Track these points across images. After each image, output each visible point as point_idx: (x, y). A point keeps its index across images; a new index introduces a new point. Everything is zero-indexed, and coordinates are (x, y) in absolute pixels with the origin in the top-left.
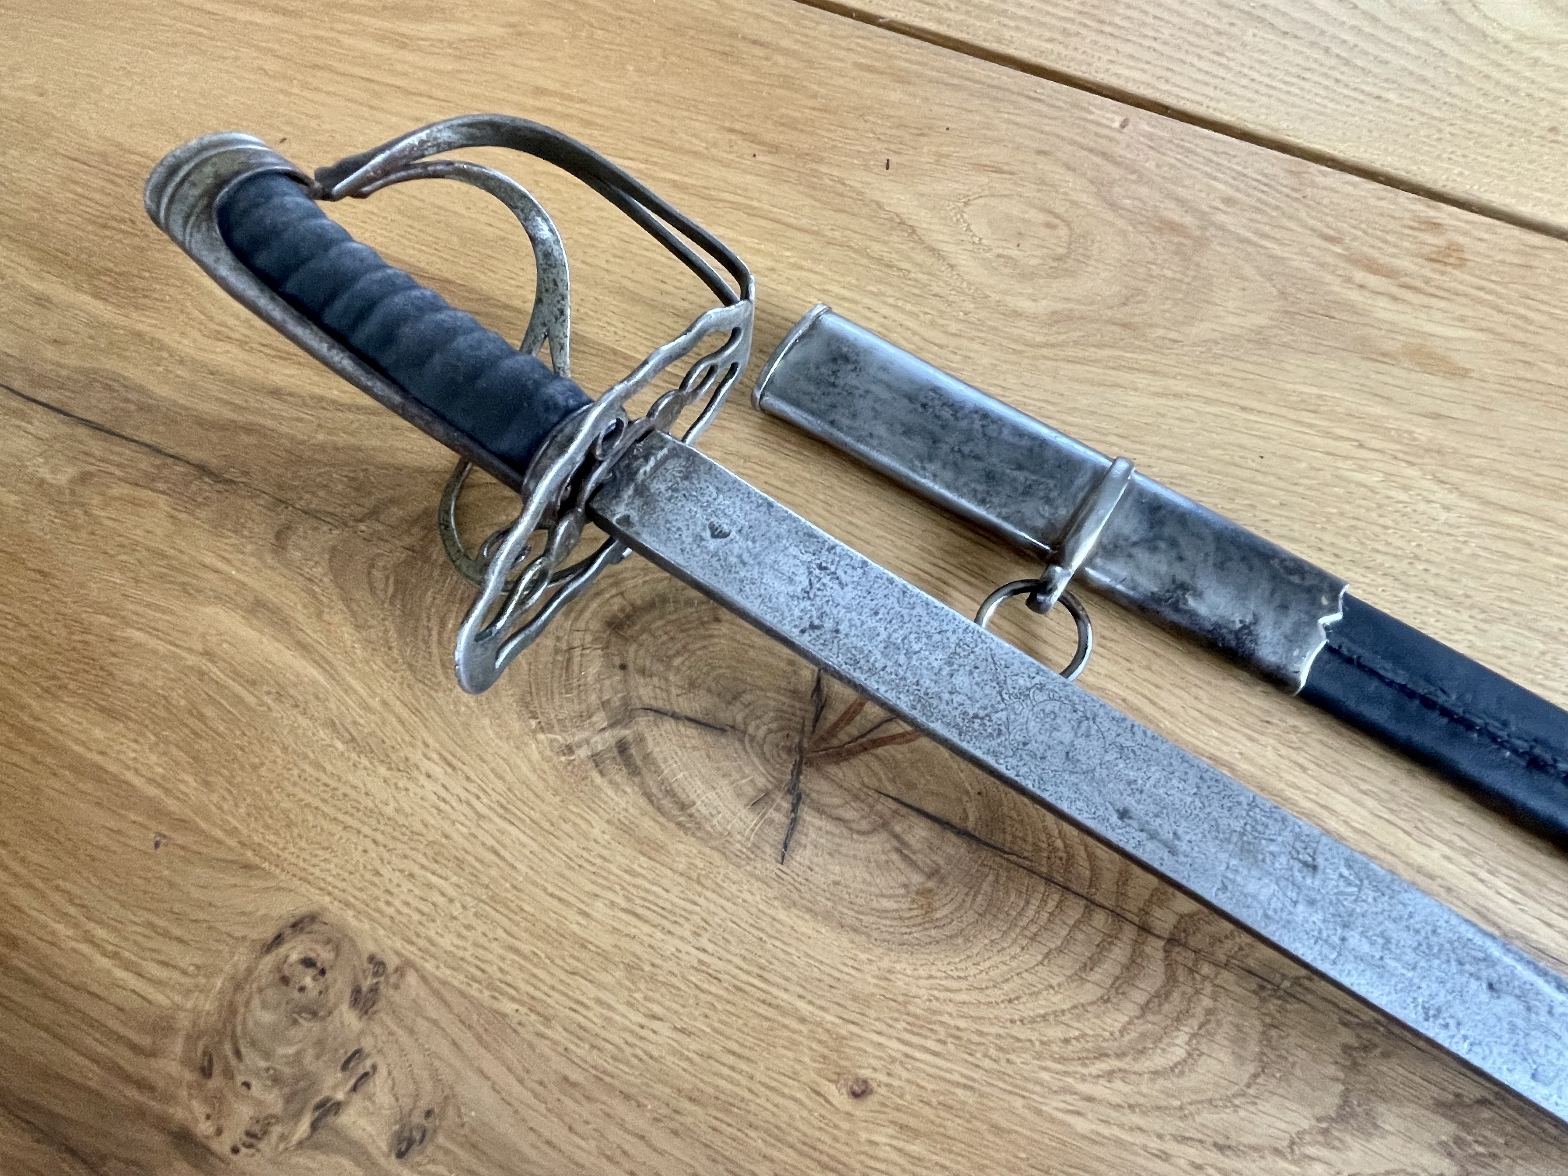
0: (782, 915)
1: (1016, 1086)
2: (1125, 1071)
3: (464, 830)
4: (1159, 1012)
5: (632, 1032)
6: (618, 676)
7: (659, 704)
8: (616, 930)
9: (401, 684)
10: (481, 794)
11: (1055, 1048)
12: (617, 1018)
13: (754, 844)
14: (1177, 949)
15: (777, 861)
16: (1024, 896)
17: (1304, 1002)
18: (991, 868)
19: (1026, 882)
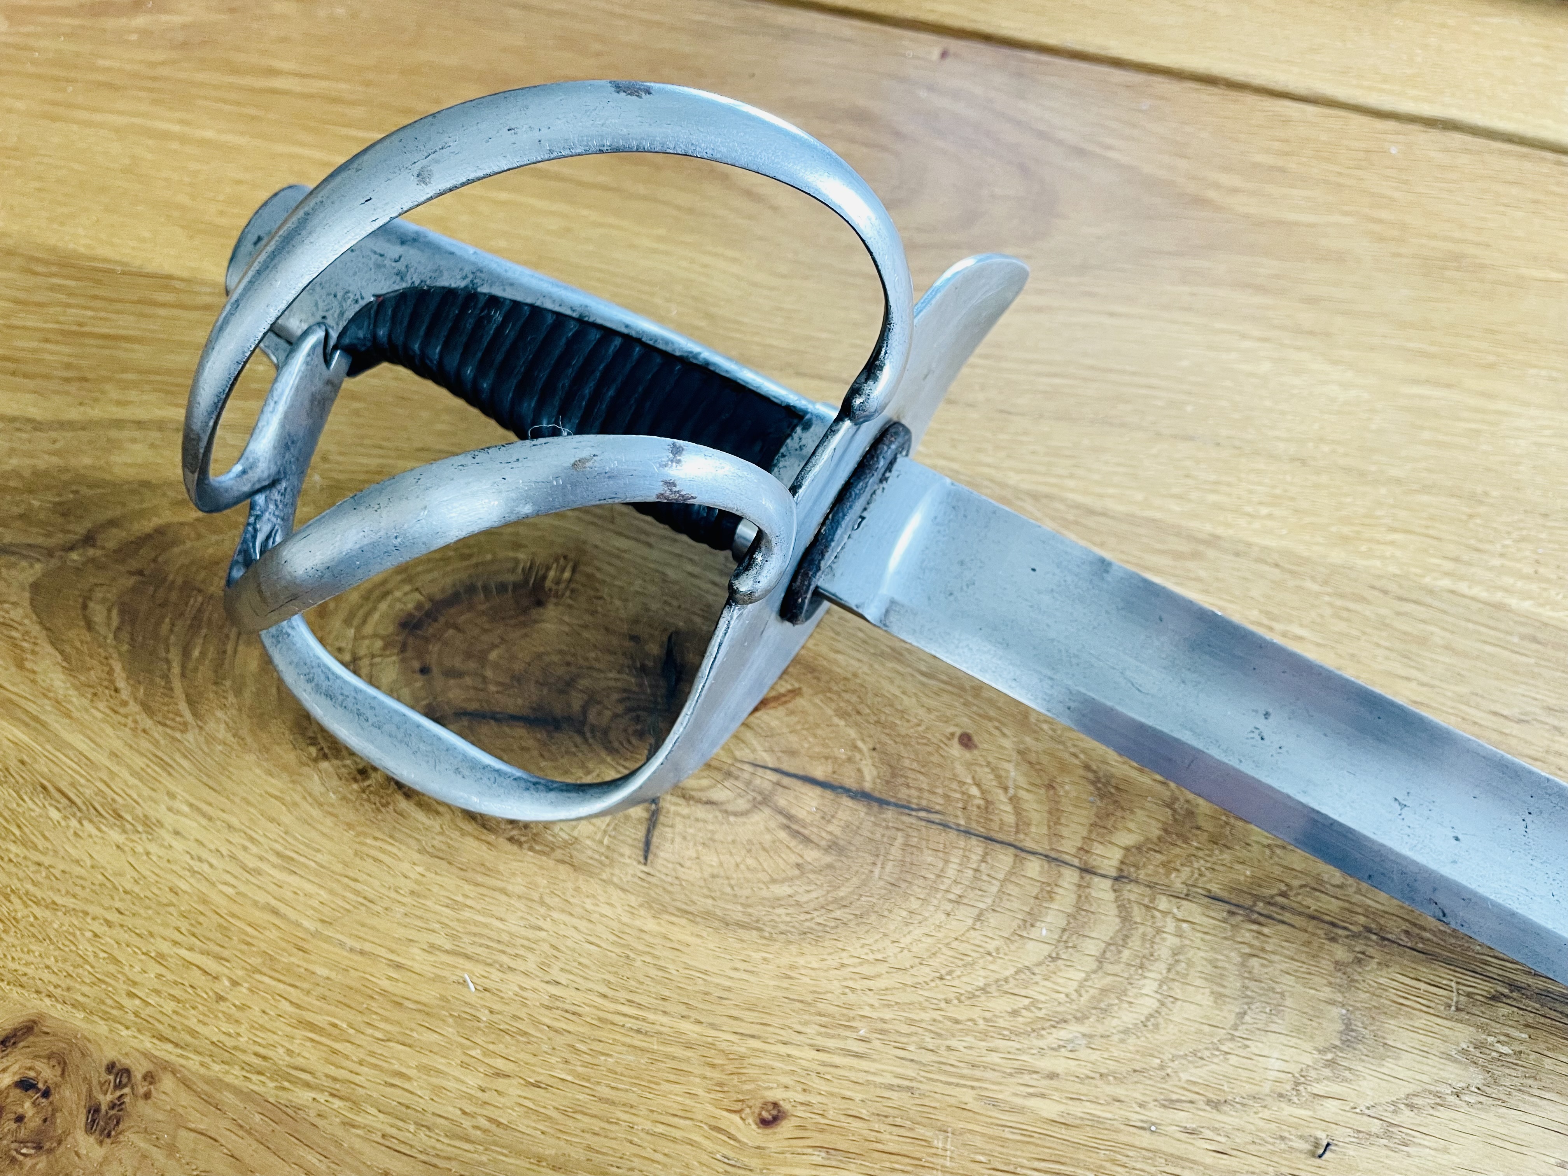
0: (651, 925)
1: (962, 1077)
2: (1091, 1036)
3: (230, 891)
4: (1118, 962)
5: (470, 1097)
6: (419, 682)
7: (473, 706)
8: (437, 979)
9: (134, 730)
10: (248, 844)
11: (1001, 1023)
12: (451, 1084)
13: (608, 847)
14: (1129, 887)
15: (639, 862)
16: (941, 855)
17: (1283, 922)
18: (898, 829)
19: (942, 840)
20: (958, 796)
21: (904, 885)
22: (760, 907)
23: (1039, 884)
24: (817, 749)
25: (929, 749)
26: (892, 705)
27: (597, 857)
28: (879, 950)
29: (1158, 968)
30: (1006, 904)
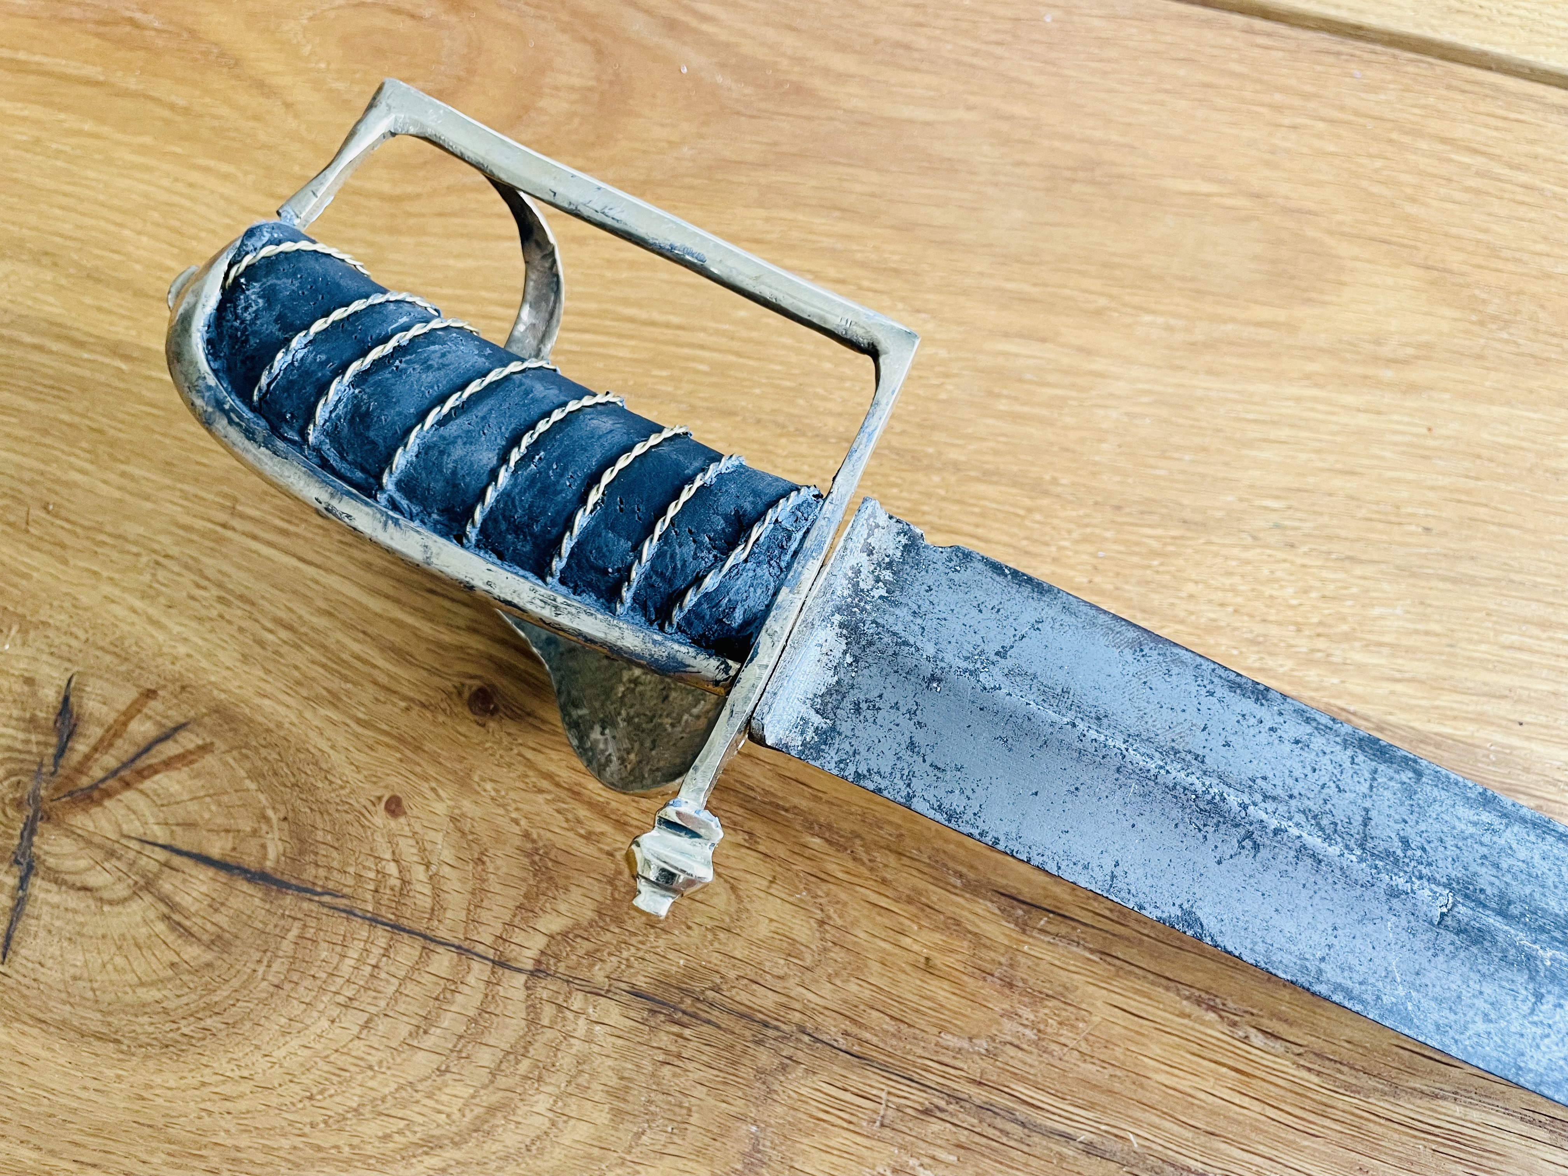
4: (514, 1074)
14: (543, 983)
16: (338, 949)
17: (709, 1022)
18: (295, 919)
19: (342, 930)
20: (372, 875)
21: (287, 986)
22: (122, 1016)
23: (442, 982)
24: (220, 820)
25: (349, 817)
26: (316, 764)
29: (557, 1081)
30: (401, 1007)
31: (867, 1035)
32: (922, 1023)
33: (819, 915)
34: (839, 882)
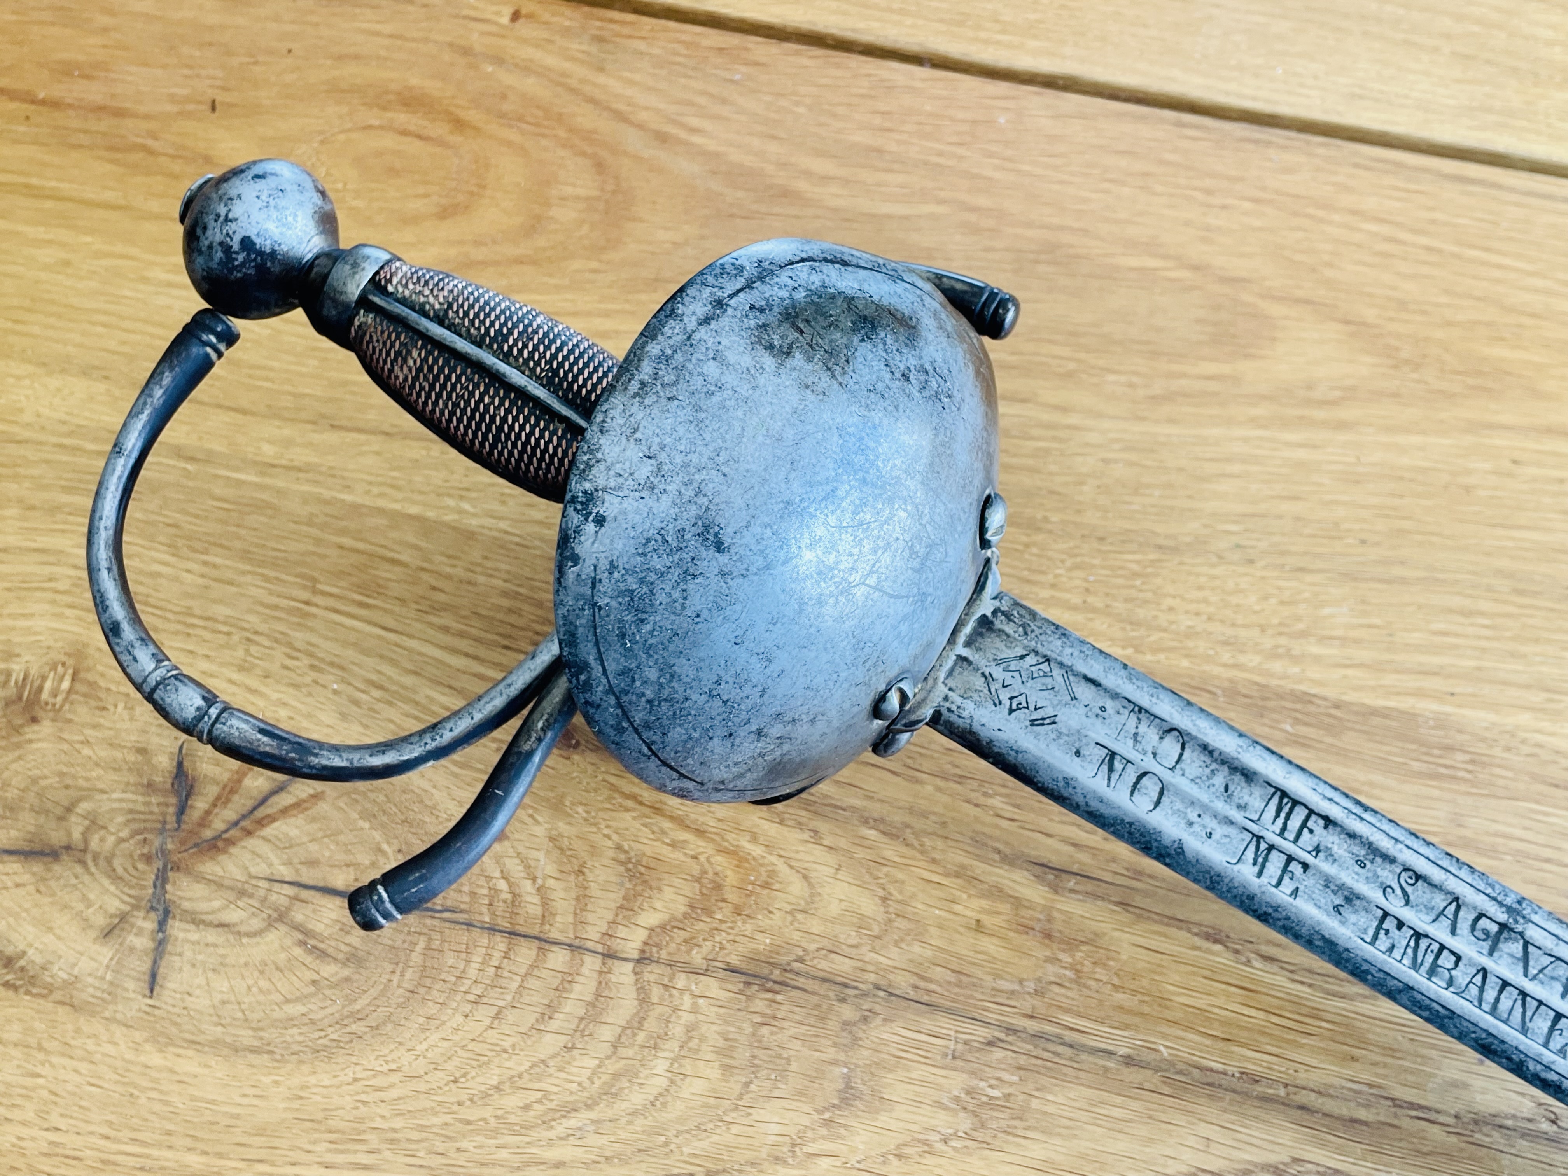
0: (156, 1059)
2: (600, 1122)
4: (632, 1045)
11: (512, 1119)
13: (111, 983)
14: (649, 968)
15: (145, 996)
16: (464, 956)
17: (798, 988)
18: (420, 934)
19: (465, 939)
20: (485, 891)
21: (422, 990)
22: (272, 1030)
23: (559, 975)
27: (99, 994)
28: (393, 1061)
29: (671, 1047)
30: (526, 999)
31: (933, 987)
32: (979, 973)
33: (881, 893)
34: (895, 865)
